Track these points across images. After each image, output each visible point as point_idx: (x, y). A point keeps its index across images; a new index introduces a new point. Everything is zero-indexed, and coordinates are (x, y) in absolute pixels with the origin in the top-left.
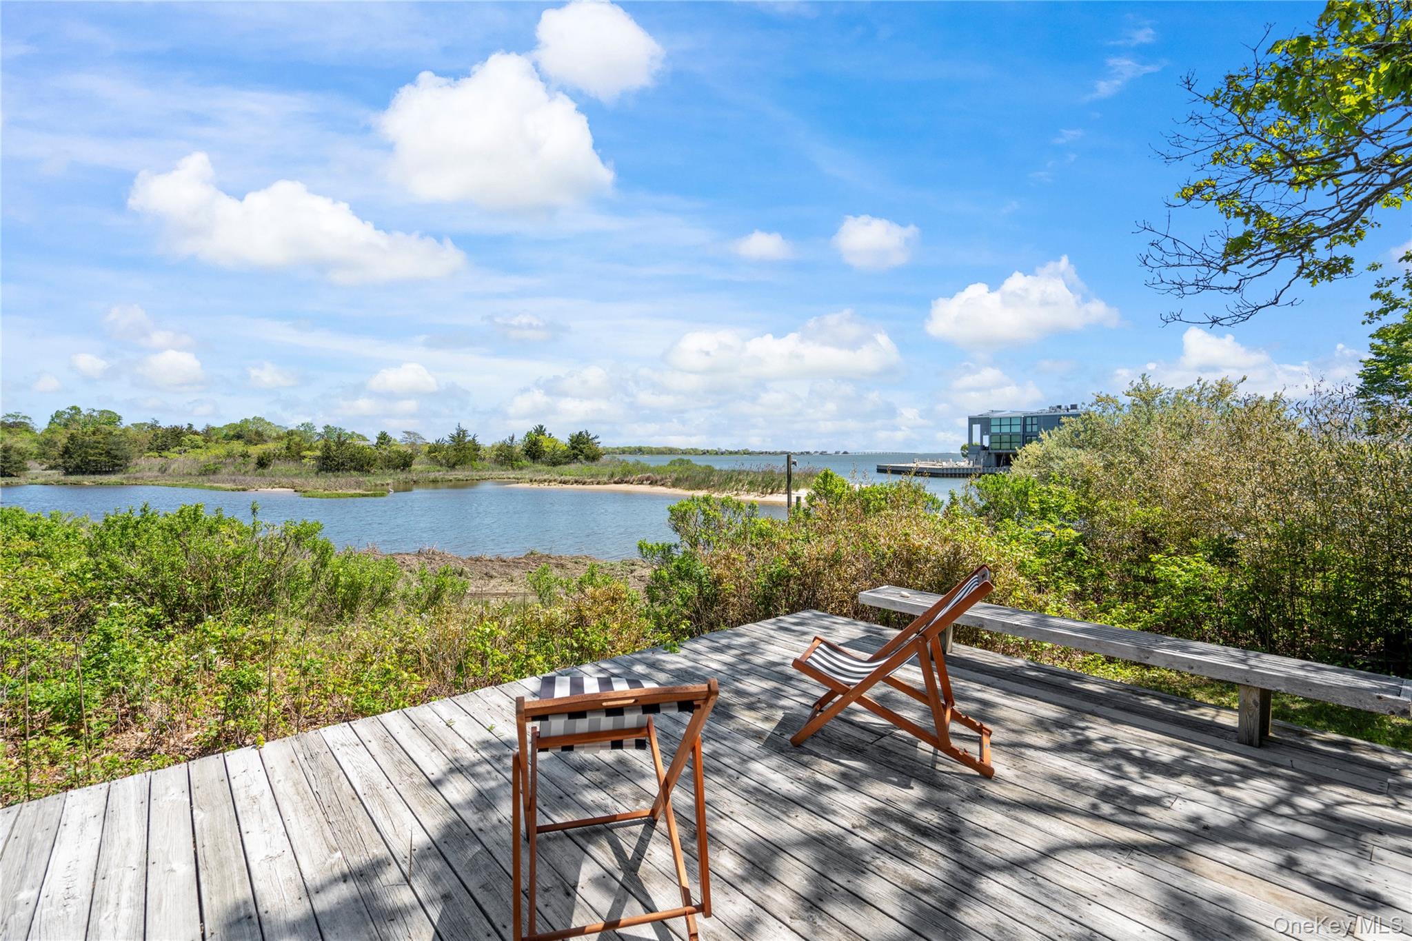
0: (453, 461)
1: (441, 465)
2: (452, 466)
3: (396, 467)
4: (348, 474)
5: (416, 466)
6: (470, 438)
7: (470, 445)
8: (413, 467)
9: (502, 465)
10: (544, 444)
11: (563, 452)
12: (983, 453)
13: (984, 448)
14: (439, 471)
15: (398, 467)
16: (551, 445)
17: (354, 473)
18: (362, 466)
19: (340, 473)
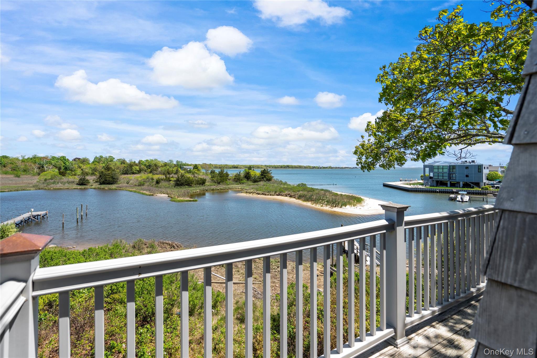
0: (219, 181)
1: (215, 182)
2: (219, 183)
3: (200, 184)
4: (184, 187)
5: (207, 183)
6: (225, 172)
7: (225, 175)
8: (206, 183)
9: (236, 182)
10: (252, 174)
11: (258, 177)
12: (430, 180)
13: (431, 178)
14: (214, 185)
15: (201, 184)
16: (254, 174)
17: (187, 186)
18: (189, 184)
19: (182, 187)
